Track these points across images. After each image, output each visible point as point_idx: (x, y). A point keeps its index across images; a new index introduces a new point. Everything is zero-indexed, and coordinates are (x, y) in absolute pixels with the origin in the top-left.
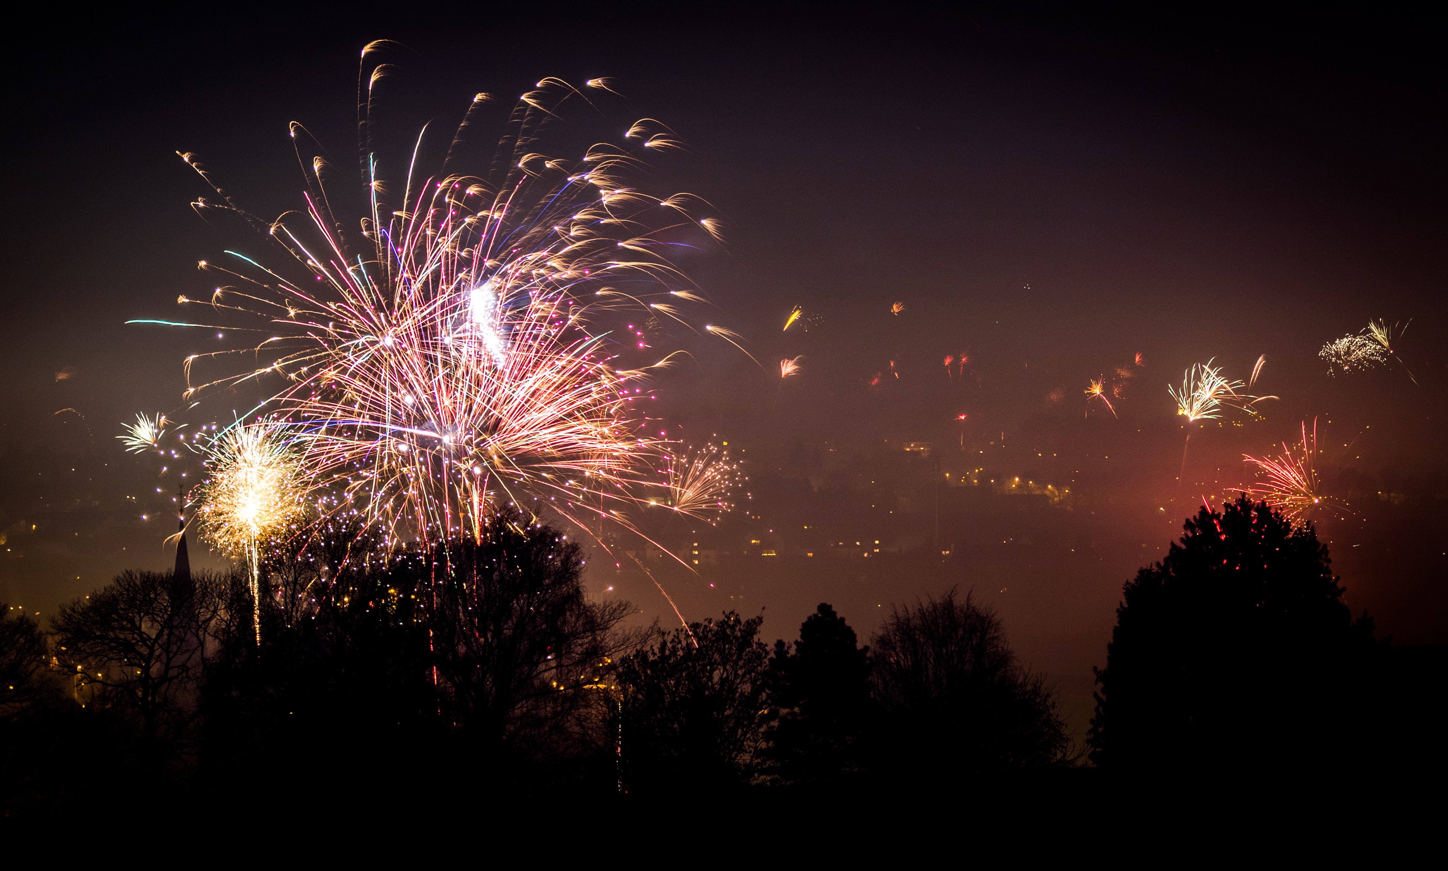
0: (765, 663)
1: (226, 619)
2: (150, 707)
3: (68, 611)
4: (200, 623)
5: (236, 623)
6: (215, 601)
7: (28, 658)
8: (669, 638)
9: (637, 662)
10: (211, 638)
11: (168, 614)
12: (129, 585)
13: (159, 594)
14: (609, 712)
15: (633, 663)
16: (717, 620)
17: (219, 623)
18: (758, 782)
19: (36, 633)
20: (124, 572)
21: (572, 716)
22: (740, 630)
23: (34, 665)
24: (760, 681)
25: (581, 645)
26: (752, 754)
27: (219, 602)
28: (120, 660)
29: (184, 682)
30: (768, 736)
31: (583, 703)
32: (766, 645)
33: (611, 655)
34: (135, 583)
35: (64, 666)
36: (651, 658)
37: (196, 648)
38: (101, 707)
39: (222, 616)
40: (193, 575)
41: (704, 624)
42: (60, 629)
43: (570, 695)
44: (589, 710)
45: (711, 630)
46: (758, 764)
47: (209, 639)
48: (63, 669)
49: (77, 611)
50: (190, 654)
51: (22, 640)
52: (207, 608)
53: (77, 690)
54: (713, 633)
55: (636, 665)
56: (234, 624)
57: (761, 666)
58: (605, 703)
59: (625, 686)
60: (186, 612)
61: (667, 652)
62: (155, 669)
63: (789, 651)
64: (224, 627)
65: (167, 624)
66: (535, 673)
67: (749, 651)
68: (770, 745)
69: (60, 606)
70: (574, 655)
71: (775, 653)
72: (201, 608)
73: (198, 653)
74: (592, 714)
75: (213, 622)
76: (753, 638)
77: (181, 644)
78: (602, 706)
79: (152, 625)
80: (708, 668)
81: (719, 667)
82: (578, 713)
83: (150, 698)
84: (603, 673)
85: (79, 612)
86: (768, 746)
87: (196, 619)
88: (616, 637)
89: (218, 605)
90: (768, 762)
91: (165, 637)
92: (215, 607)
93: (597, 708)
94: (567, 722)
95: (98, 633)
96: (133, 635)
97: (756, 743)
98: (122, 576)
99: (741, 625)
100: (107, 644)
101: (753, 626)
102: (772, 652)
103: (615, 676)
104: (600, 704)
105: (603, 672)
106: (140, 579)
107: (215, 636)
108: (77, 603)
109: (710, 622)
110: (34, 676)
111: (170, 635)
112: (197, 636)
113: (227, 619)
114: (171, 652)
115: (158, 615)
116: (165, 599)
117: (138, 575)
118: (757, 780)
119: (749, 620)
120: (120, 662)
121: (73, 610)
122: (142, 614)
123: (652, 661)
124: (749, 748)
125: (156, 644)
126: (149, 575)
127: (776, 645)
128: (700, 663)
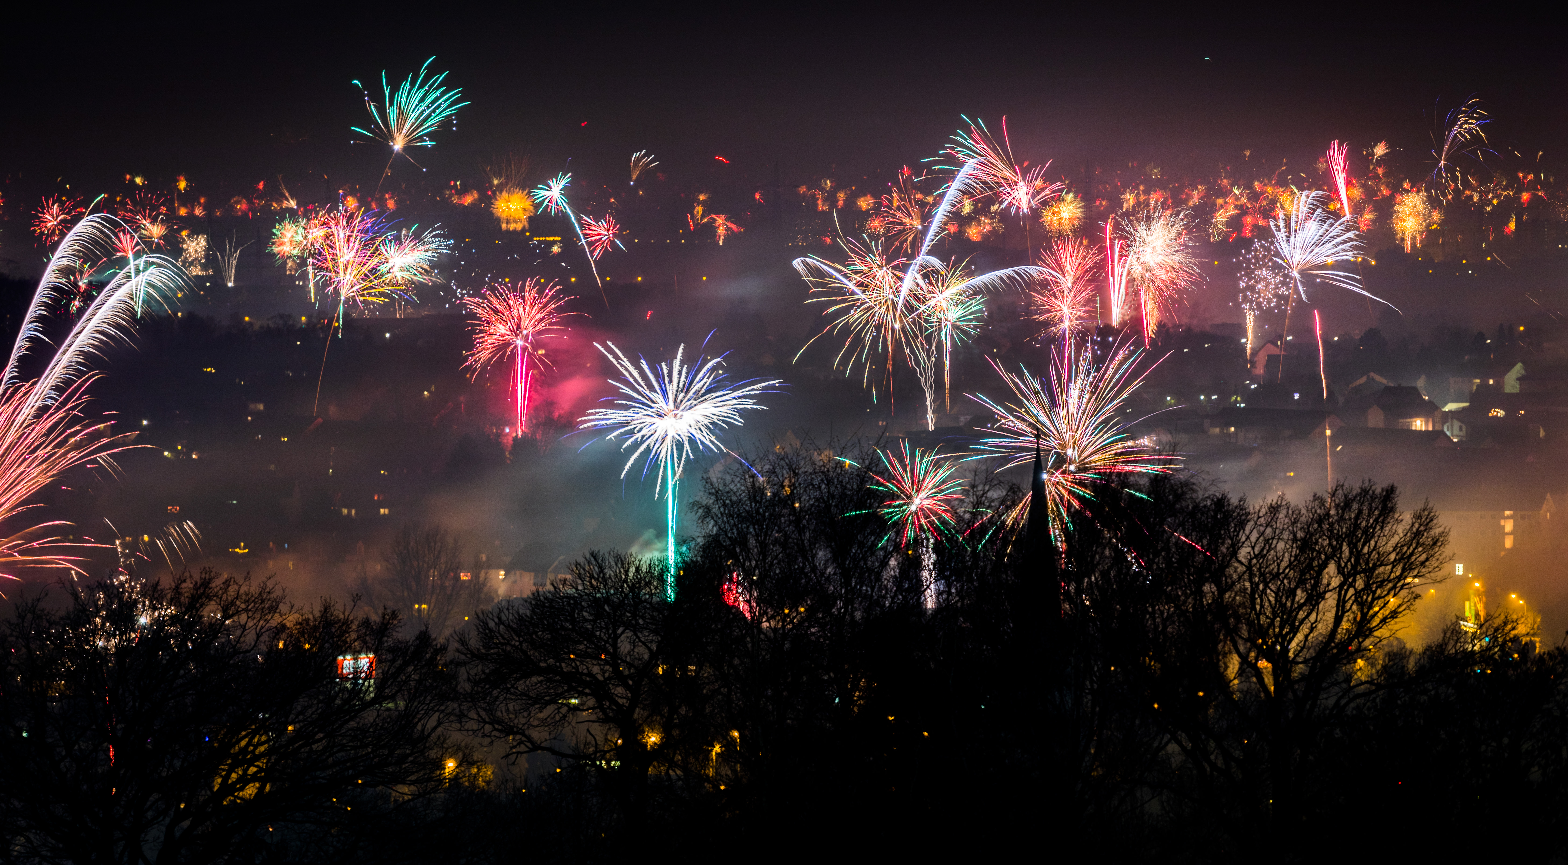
20: (588, 556)
48: (483, 727)
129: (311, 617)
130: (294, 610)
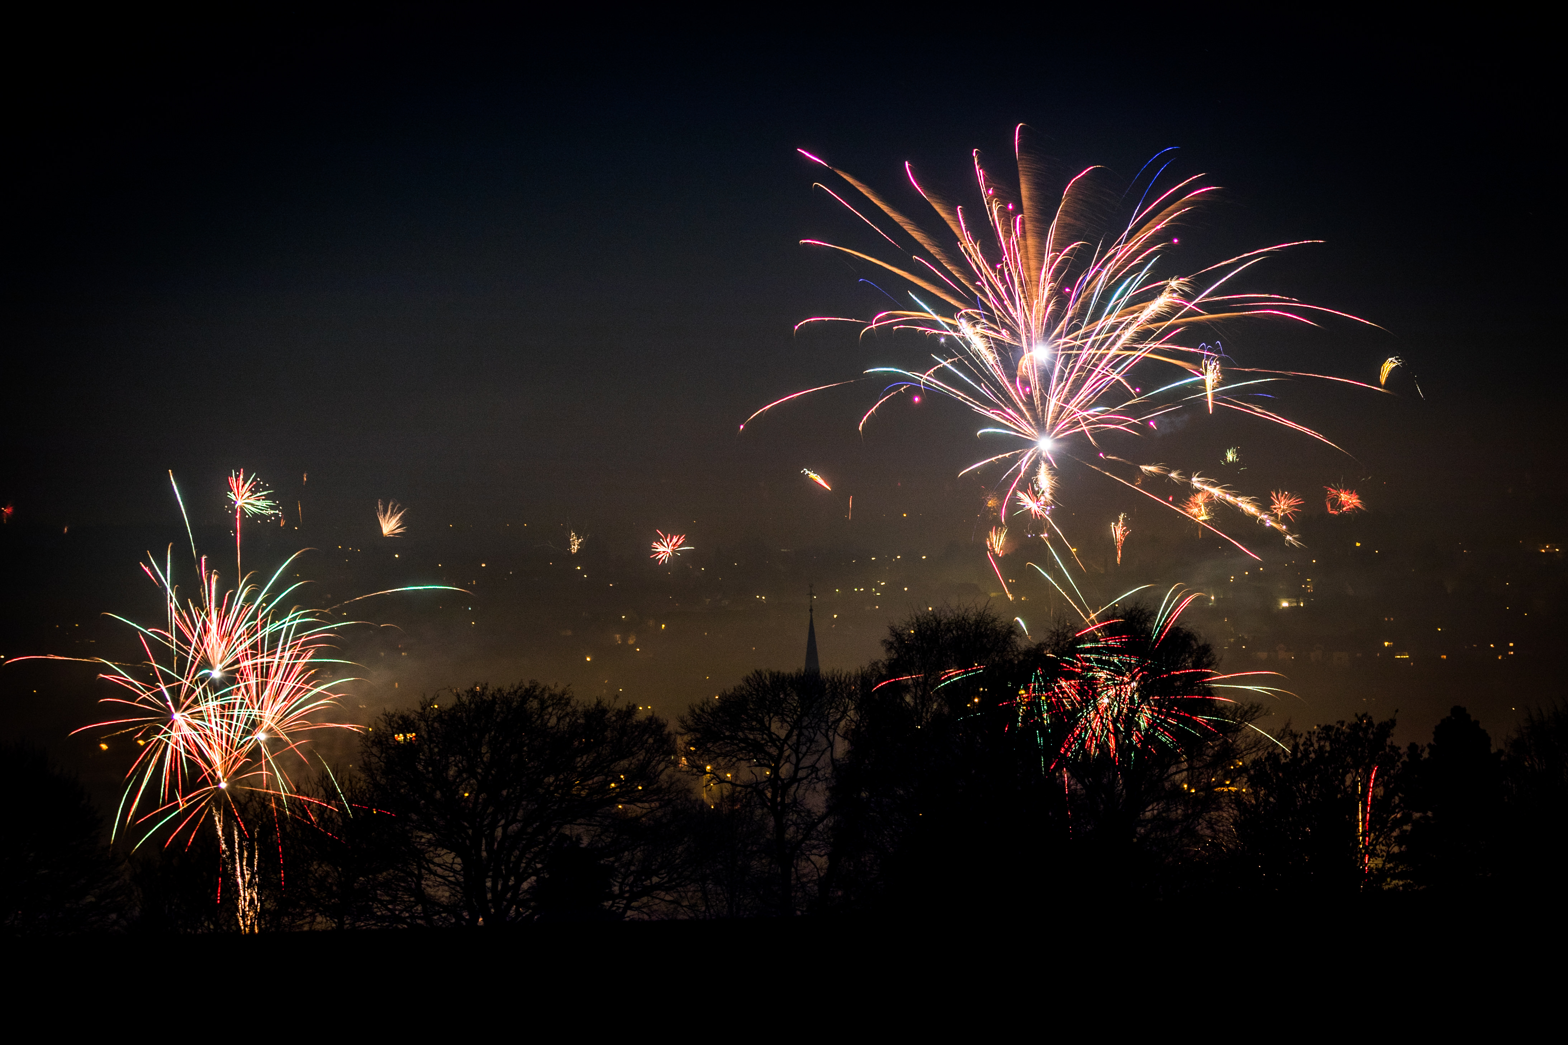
0: (1398, 766)
1: (855, 719)
2: (779, 808)
3: (697, 711)
4: (830, 724)
5: (865, 724)
6: (845, 701)
7: (657, 758)
8: (1301, 741)
9: (1269, 765)
10: (840, 739)
11: (797, 714)
12: (758, 684)
13: (789, 695)
14: (1241, 815)
15: (1265, 766)
16: (1350, 723)
17: (849, 724)
18: (1391, 886)
19: (664, 733)
20: (754, 672)
21: (1203, 819)
22: (1373, 732)
23: (661, 766)
24: (1393, 785)
25: (1212, 748)
26: (1384, 858)
27: (848, 703)
28: (749, 760)
29: (814, 783)
30: (1399, 841)
31: (1214, 806)
32: (1399, 748)
33: (1242, 757)
34: (764, 684)
35: (693, 767)
36: (1283, 761)
37: (826, 749)
38: (729, 807)
39: (852, 717)
40: (823, 675)
41: (1336, 726)
42: (689, 730)
43: (1201, 798)
44: (1221, 813)
45: (1343, 733)
46: (1390, 868)
47: (838, 739)
48: (692, 770)
49: (706, 710)
50: (819, 755)
51: (651, 741)
52: (837, 708)
53: (706, 791)
54: (1345, 735)
55: (1268, 767)
56: (864, 725)
57: (1394, 770)
58: (1236, 806)
59: (1257, 789)
60: (815, 712)
61: (1299, 755)
62: (785, 770)
63: (1423, 755)
64: (854, 727)
65: (796, 725)
66: (1166, 775)
67: (1382, 753)
68: (1402, 849)
69: (690, 707)
70: (1205, 757)
71: (1408, 756)
72: (830, 709)
73: (828, 754)
74: (1223, 817)
75: (843, 723)
76: (1386, 741)
77: (811, 745)
78: (1233, 809)
79: (782, 726)
80: (1341, 771)
81: (1352, 770)
82: (1209, 816)
83: (779, 799)
84: (1234, 776)
85: (708, 712)
86: (1400, 850)
87: (825, 720)
88: (1248, 740)
89: (848, 705)
90: (1400, 867)
91: (795, 737)
92: (844, 708)
93: (1228, 811)
94: (1198, 826)
95: (727, 734)
96: (762, 735)
97: (1389, 848)
98: (751, 676)
99: (1373, 728)
100: (737, 745)
101: (1386, 728)
102: (1406, 756)
103: (1246, 779)
104: (1231, 807)
105: (1234, 774)
106: (770, 679)
107: (845, 737)
108: (707, 703)
109: (1342, 725)
110: (663, 777)
111: (799, 736)
112: (827, 736)
113: (857, 720)
114: (800, 753)
115: (788, 716)
116: (795, 700)
117: (768, 676)
118: (1389, 884)
119: (1382, 722)
120: (749, 762)
121: (702, 710)
122: (771, 715)
123: (1284, 763)
124: (1381, 852)
125: (786, 745)
126: (778, 675)
127: (1408, 748)
128: (1333, 766)
129: (590, 708)
130: (579, 705)
